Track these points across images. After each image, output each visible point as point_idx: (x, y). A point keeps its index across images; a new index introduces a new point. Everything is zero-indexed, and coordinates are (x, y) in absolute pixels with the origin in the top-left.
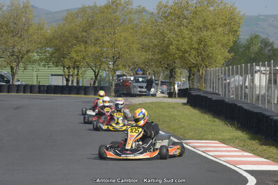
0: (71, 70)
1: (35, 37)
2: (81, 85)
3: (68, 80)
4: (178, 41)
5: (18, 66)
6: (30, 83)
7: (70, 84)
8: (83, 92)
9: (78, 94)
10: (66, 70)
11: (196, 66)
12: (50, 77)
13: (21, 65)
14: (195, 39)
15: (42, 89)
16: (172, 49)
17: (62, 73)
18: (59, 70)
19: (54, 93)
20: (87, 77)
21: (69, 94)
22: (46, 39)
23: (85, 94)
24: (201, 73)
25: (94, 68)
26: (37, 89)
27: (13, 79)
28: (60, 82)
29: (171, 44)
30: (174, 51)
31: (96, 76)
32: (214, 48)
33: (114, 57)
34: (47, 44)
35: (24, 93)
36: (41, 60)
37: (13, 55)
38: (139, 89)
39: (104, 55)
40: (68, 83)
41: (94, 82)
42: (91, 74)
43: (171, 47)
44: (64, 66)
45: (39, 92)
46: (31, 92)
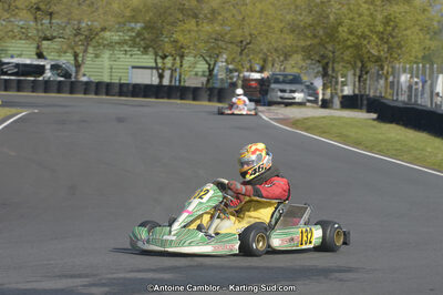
0: (169, 61)
1: (115, 6)
2: (187, 84)
3: (161, 76)
4: (352, 19)
5: (85, 51)
6: (106, 79)
7: (166, 82)
8: (191, 96)
9: (182, 99)
10: (159, 60)
11: (378, 60)
12: (131, 70)
13: (90, 50)
14: (379, 17)
15: (125, 89)
16: (343, 32)
17: (154, 65)
18: (148, 60)
19: (145, 96)
20: (193, 71)
21: (169, 98)
22: (133, 10)
23: (194, 99)
24: (385, 72)
25: (208, 59)
26: (117, 90)
27: (77, 72)
28: (150, 78)
29: (340, 24)
30: (345, 35)
31: (211, 71)
32: (408, 32)
33: (241, 42)
34: (134, 18)
35: (96, 94)
36: (121, 43)
37: (79, 34)
38: (280, 94)
39: (227, 37)
40: (161, 81)
41: (208, 81)
42: (202, 67)
43: (340, 29)
44: (156, 54)
45: (121, 94)
46: (107, 94)
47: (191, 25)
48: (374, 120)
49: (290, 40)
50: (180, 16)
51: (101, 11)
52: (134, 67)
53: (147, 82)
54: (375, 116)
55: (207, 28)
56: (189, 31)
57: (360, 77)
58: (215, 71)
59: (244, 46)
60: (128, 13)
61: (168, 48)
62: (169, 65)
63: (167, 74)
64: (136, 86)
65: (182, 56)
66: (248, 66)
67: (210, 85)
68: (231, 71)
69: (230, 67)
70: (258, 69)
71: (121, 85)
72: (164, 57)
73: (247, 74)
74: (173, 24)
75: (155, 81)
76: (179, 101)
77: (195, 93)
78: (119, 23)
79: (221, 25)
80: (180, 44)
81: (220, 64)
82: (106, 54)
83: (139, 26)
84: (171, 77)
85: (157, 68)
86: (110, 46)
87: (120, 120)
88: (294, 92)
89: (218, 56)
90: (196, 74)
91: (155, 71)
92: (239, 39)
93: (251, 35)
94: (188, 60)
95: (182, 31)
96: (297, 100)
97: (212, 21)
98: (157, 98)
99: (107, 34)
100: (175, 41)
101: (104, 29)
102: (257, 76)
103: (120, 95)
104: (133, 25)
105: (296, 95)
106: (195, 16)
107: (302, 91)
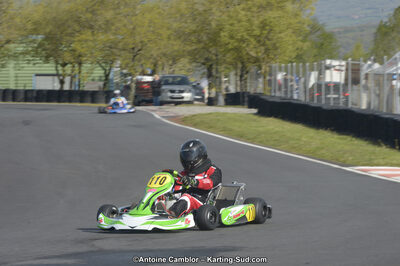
0: (68, 68)
1: (18, 20)
2: (86, 89)
3: (62, 82)
4: (232, 25)
6: (12, 87)
7: (66, 87)
8: (89, 99)
9: (81, 101)
10: (60, 68)
11: (257, 60)
12: (34, 78)
14: (256, 22)
15: (29, 95)
16: (224, 36)
17: (55, 72)
18: (50, 68)
19: (48, 101)
20: (91, 77)
21: (70, 101)
22: (35, 23)
23: (93, 101)
24: (263, 71)
25: (104, 65)
26: (22, 96)
28: (52, 84)
30: (226, 40)
31: (107, 76)
32: (282, 35)
33: (133, 49)
34: (35, 31)
35: (4, 100)
36: (24, 53)
38: (170, 94)
39: (120, 45)
40: (62, 87)
41: (105, 85)
42: (99, 72)
43: (222, 34)
44: (57, 63)
45: (26, 99)
46: (14, 100)
47: (87, 35)
48: (255, 114)
49: (177, 46)
50: (77, 28)
51: (5, 25)
52: (37, 75)
53: (50, 88)
54: (255, 111)
55: (102, 37)
56: (86, 41)
57: (241, 76)
58: (111, 76)
59: (136, 53)
60: (30, 26)
61: (68, 57)
62: (69, 72)
63: (67, 80)
64: (39, 92)
65: (80, 64)
66: (140, 70)
67: (106, 89)
68: (125, 75)
69: (125, 71)
70: (149, 72)
71: (26, 92)
72: (64, 65)
73: (139, 77)
74: (71, 35)
75: (57, 86)
76: (79, 104)
77: (92, 96)
78: (22, 36)
79: (115, 34)
80: (77, 53)
81: (116, 69)
82: (11, 64)
83: (40, 38)
84: (71, 82)
85: (57, 75)
86: (15, 56)
87: (26, 123)
88: (182, 92)
89: (113, 62)
90: (93, 80)
91: (56, 78)
92: (131, 46)
93: (142, 42)
94: (86, 67)
95: (79, 41)
96: (185, 100)
97: (106, 32)
98: (59, 102)
99: (12, 46)
100: (74, 50)
101: (8, 42)
102: (149, 79)
103: (26, 101)
104: (34, 37)
105: (184, 95)
106: (91, 27)
107: (190, 91)
